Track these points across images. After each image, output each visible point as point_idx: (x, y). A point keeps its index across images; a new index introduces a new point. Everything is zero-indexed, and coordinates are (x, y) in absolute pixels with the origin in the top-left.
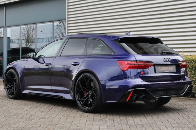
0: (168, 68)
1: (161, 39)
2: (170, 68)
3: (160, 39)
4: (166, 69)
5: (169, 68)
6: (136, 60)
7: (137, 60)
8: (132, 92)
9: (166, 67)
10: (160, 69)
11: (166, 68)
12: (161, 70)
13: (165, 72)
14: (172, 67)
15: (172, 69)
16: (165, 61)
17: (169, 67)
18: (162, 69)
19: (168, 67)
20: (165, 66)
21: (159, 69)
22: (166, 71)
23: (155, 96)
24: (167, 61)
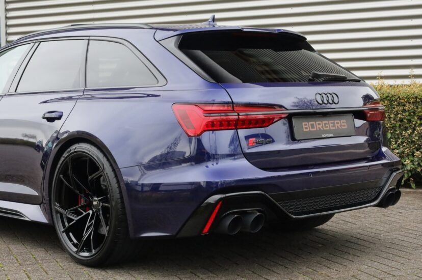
0: (331, 125)
1: (309, 38)
2: (338, 123)
3: (306, 39)
4: (326, 127)
5: (334, 123)
6: (231, 101)
7: (234, 100)
8: (221, 202)
9: (327, 122)
10: (306, 128)
11: (325, 124)
12: (311, 130)
13: (323, 136)
14: (344, 121)
15: (343, 127)
16: (323, 101)
17: (336, 121)
18: (313, 126)
19: (330, 122)
20: (321, 119)
21: (304, 127)
22: (327, 132)
23: (293, 214)
24: (329, 102)
